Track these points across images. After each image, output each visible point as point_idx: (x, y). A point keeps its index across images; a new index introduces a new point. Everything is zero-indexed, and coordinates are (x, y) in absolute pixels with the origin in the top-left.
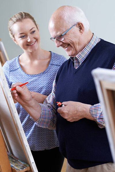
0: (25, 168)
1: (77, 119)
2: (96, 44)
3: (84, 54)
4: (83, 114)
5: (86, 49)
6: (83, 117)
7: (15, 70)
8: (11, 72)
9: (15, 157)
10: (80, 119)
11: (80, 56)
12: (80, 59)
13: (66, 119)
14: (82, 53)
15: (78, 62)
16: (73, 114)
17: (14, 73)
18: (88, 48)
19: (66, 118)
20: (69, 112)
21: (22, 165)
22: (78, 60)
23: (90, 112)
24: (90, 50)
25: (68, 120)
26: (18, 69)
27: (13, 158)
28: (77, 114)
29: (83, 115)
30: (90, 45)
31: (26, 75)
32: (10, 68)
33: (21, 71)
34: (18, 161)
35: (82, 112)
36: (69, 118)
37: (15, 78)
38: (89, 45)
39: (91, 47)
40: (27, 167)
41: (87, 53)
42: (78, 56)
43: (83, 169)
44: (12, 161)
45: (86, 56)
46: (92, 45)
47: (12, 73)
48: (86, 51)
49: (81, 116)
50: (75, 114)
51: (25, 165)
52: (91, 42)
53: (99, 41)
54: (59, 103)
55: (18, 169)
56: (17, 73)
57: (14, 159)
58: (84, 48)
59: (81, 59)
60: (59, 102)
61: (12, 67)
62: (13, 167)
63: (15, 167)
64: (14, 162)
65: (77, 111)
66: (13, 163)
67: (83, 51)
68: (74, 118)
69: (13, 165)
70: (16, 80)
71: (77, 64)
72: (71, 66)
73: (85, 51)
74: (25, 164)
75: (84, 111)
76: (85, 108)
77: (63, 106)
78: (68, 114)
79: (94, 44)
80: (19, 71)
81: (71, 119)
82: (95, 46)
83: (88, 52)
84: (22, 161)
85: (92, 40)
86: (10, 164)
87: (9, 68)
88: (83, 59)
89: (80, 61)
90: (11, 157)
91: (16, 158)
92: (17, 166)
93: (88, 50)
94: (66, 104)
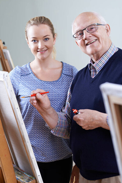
0: (31, 181)
1: (92, 127)
2: (114, 53)
3: (101, 63)
4: (99, 122)
5: (104, 58)
6: (99, 126)
7: (26, 75)
8: (22, 77)
9: (20, 169)
10: (95, 128)
11: (98, 65)
12: (97, 68)
13: (81, 127)
14: (99, 62)
15: (95, 72)
16: (89, 122)
17: (25, 77)
18: (106, 57)
19: (81, 125)
20: (85, 119)
21: (28, 178)
22: (95, 69)
23: (106, 121)
24: (108, 59)
25: (83, 128)
26: (30, 74)
27: (18, 170)
28: (92, 122)
29: (99, 124)
30: (108, 54)
31: (39, 80)
32: (22, 73)
33: (33, 76)
34: (24, 174)
35: (98, 121)
36: (85, 126)
37: (27, 83)
38: (106, 54)
39: (108, 56)
40: (33, 179)
41: (104, 62)
42: (96, 65)
43: (97, 179)
44: (18, 174)
45: (103, 65)
46: (110, 54)
47: (24, 78)
48: (104, 59)
49: (97, 125)
50: (91, 122)
51: (31, 178)
52: (108, 51)
53: (117, 51)
54: (75, 111)
55: (24, 182)
56: (29, 78)
57: (20, 172)
58: (102, 57)
59: (99, 68)
60: (75, 109)
61: (23, 72)
62: (18, 179)
63: (21, 180)
64: (19, 174)
65: (93, 119)
66: (19, 176)
67: (100, 60)
68: (90, 126)
69: (18, 178)
70: (28, 86)
71: (94, 73)
72: (87, 75)
73: (102, 60)
74: (31, 176)
75: (100, 120)
76: (102, 117)
77: (79, 113)
78: (84, 121)
79: (112, 53)
80: (31, 76)
81: (87, 127)
82: (112, 55)
83: (106, 61)
84: (28, 174)
85: (110, 49)
86: (16, 176)
87: (20, 73)
88: (101, 68)
89: (97, 70)
90: (17, 169)
91: (22, 170)
92: (22, 179)
93: (106, 59)
94: (82, 112)
